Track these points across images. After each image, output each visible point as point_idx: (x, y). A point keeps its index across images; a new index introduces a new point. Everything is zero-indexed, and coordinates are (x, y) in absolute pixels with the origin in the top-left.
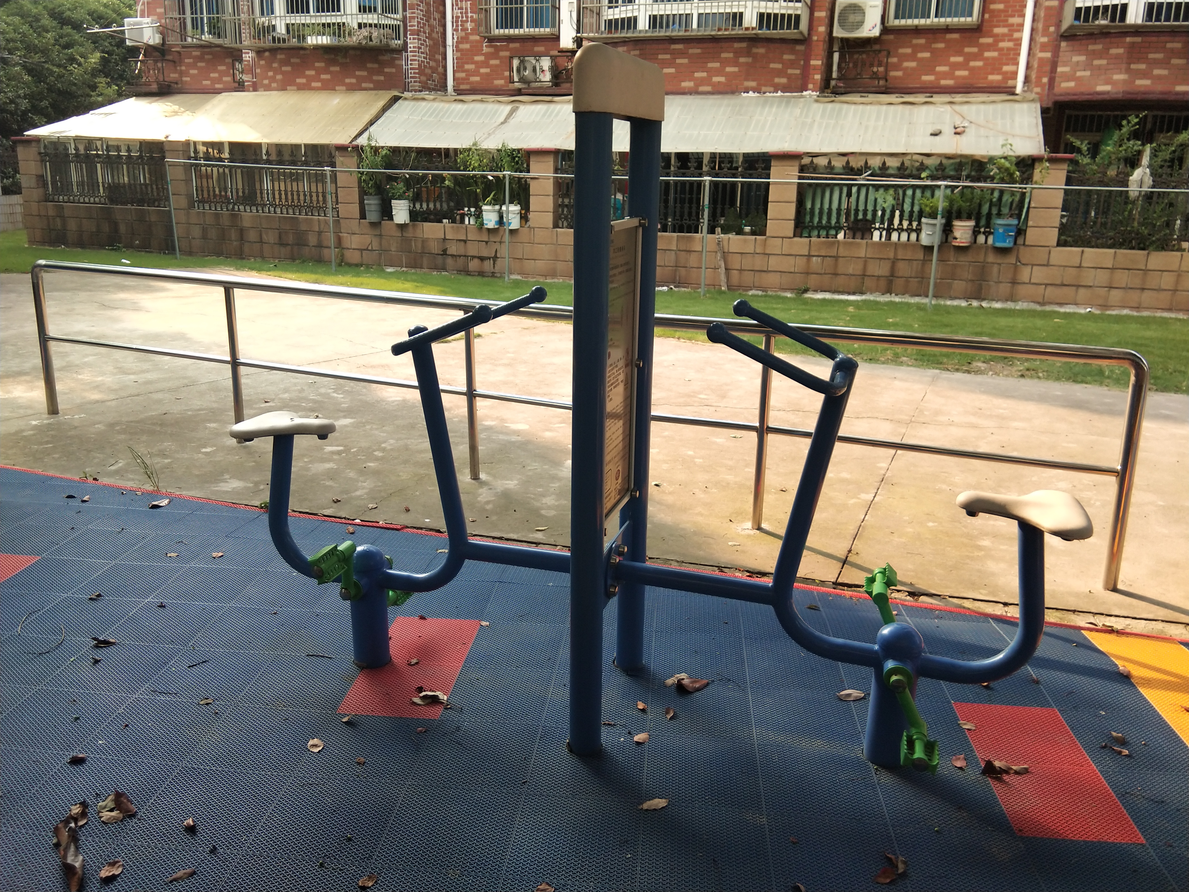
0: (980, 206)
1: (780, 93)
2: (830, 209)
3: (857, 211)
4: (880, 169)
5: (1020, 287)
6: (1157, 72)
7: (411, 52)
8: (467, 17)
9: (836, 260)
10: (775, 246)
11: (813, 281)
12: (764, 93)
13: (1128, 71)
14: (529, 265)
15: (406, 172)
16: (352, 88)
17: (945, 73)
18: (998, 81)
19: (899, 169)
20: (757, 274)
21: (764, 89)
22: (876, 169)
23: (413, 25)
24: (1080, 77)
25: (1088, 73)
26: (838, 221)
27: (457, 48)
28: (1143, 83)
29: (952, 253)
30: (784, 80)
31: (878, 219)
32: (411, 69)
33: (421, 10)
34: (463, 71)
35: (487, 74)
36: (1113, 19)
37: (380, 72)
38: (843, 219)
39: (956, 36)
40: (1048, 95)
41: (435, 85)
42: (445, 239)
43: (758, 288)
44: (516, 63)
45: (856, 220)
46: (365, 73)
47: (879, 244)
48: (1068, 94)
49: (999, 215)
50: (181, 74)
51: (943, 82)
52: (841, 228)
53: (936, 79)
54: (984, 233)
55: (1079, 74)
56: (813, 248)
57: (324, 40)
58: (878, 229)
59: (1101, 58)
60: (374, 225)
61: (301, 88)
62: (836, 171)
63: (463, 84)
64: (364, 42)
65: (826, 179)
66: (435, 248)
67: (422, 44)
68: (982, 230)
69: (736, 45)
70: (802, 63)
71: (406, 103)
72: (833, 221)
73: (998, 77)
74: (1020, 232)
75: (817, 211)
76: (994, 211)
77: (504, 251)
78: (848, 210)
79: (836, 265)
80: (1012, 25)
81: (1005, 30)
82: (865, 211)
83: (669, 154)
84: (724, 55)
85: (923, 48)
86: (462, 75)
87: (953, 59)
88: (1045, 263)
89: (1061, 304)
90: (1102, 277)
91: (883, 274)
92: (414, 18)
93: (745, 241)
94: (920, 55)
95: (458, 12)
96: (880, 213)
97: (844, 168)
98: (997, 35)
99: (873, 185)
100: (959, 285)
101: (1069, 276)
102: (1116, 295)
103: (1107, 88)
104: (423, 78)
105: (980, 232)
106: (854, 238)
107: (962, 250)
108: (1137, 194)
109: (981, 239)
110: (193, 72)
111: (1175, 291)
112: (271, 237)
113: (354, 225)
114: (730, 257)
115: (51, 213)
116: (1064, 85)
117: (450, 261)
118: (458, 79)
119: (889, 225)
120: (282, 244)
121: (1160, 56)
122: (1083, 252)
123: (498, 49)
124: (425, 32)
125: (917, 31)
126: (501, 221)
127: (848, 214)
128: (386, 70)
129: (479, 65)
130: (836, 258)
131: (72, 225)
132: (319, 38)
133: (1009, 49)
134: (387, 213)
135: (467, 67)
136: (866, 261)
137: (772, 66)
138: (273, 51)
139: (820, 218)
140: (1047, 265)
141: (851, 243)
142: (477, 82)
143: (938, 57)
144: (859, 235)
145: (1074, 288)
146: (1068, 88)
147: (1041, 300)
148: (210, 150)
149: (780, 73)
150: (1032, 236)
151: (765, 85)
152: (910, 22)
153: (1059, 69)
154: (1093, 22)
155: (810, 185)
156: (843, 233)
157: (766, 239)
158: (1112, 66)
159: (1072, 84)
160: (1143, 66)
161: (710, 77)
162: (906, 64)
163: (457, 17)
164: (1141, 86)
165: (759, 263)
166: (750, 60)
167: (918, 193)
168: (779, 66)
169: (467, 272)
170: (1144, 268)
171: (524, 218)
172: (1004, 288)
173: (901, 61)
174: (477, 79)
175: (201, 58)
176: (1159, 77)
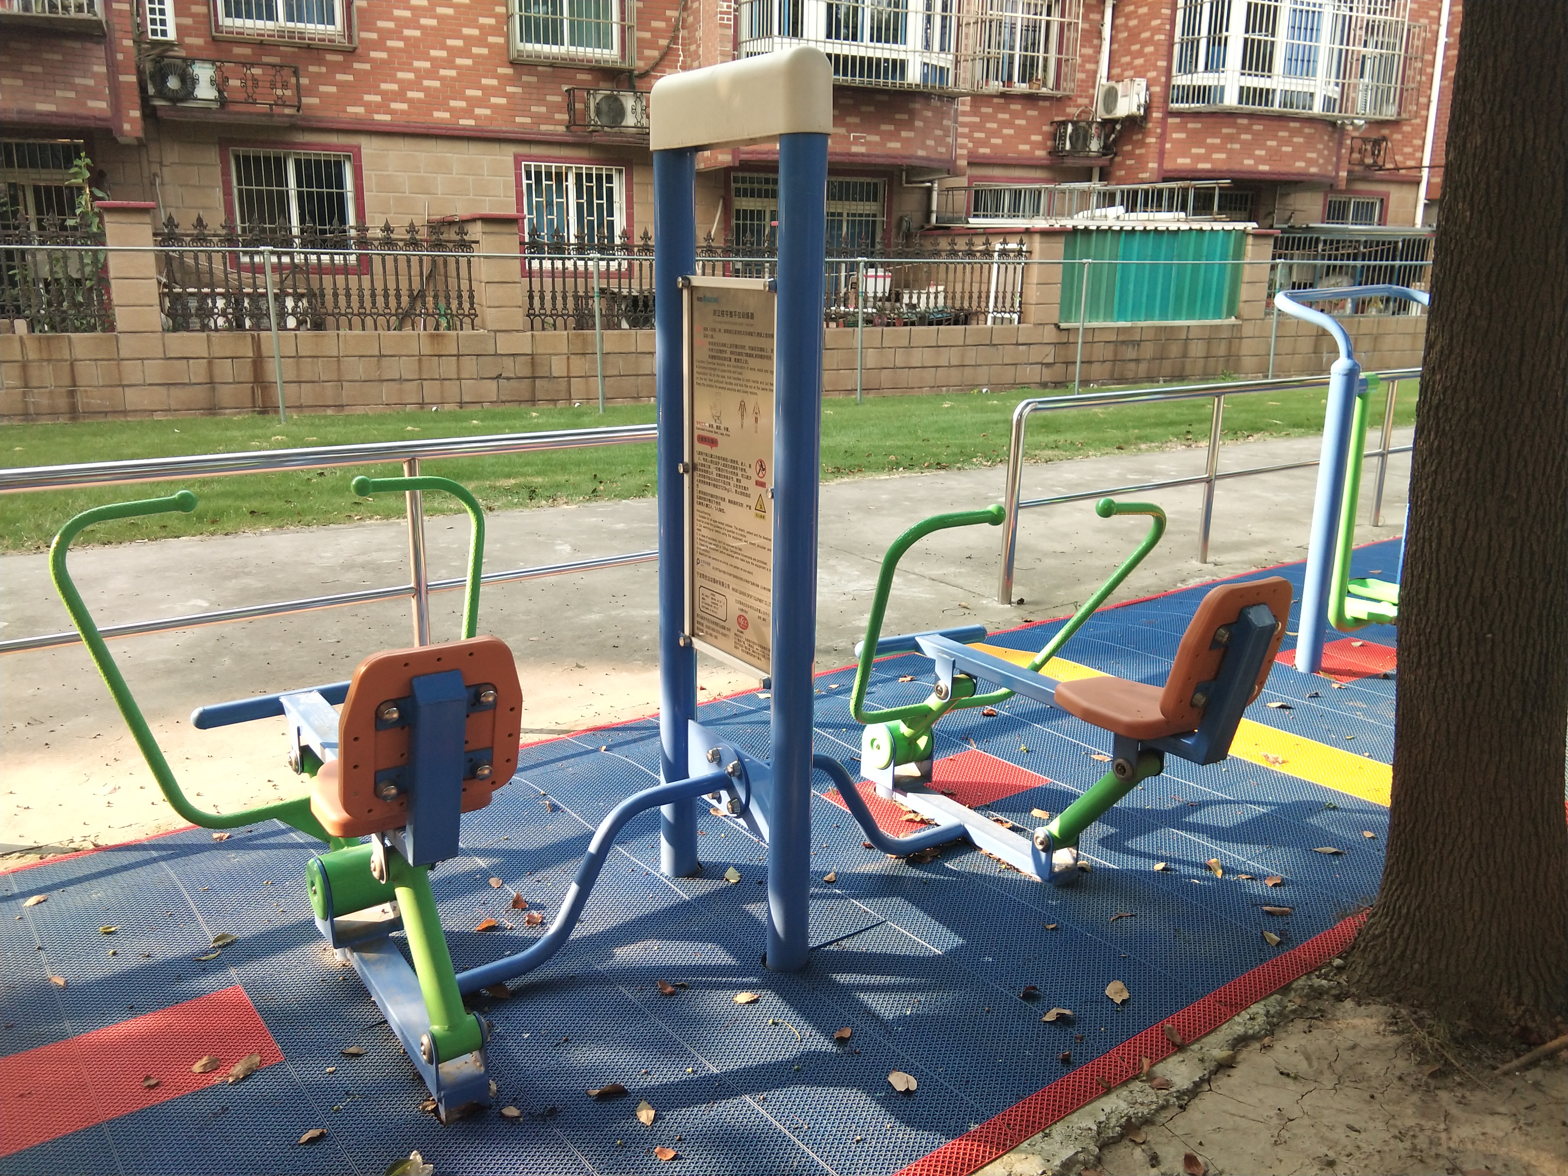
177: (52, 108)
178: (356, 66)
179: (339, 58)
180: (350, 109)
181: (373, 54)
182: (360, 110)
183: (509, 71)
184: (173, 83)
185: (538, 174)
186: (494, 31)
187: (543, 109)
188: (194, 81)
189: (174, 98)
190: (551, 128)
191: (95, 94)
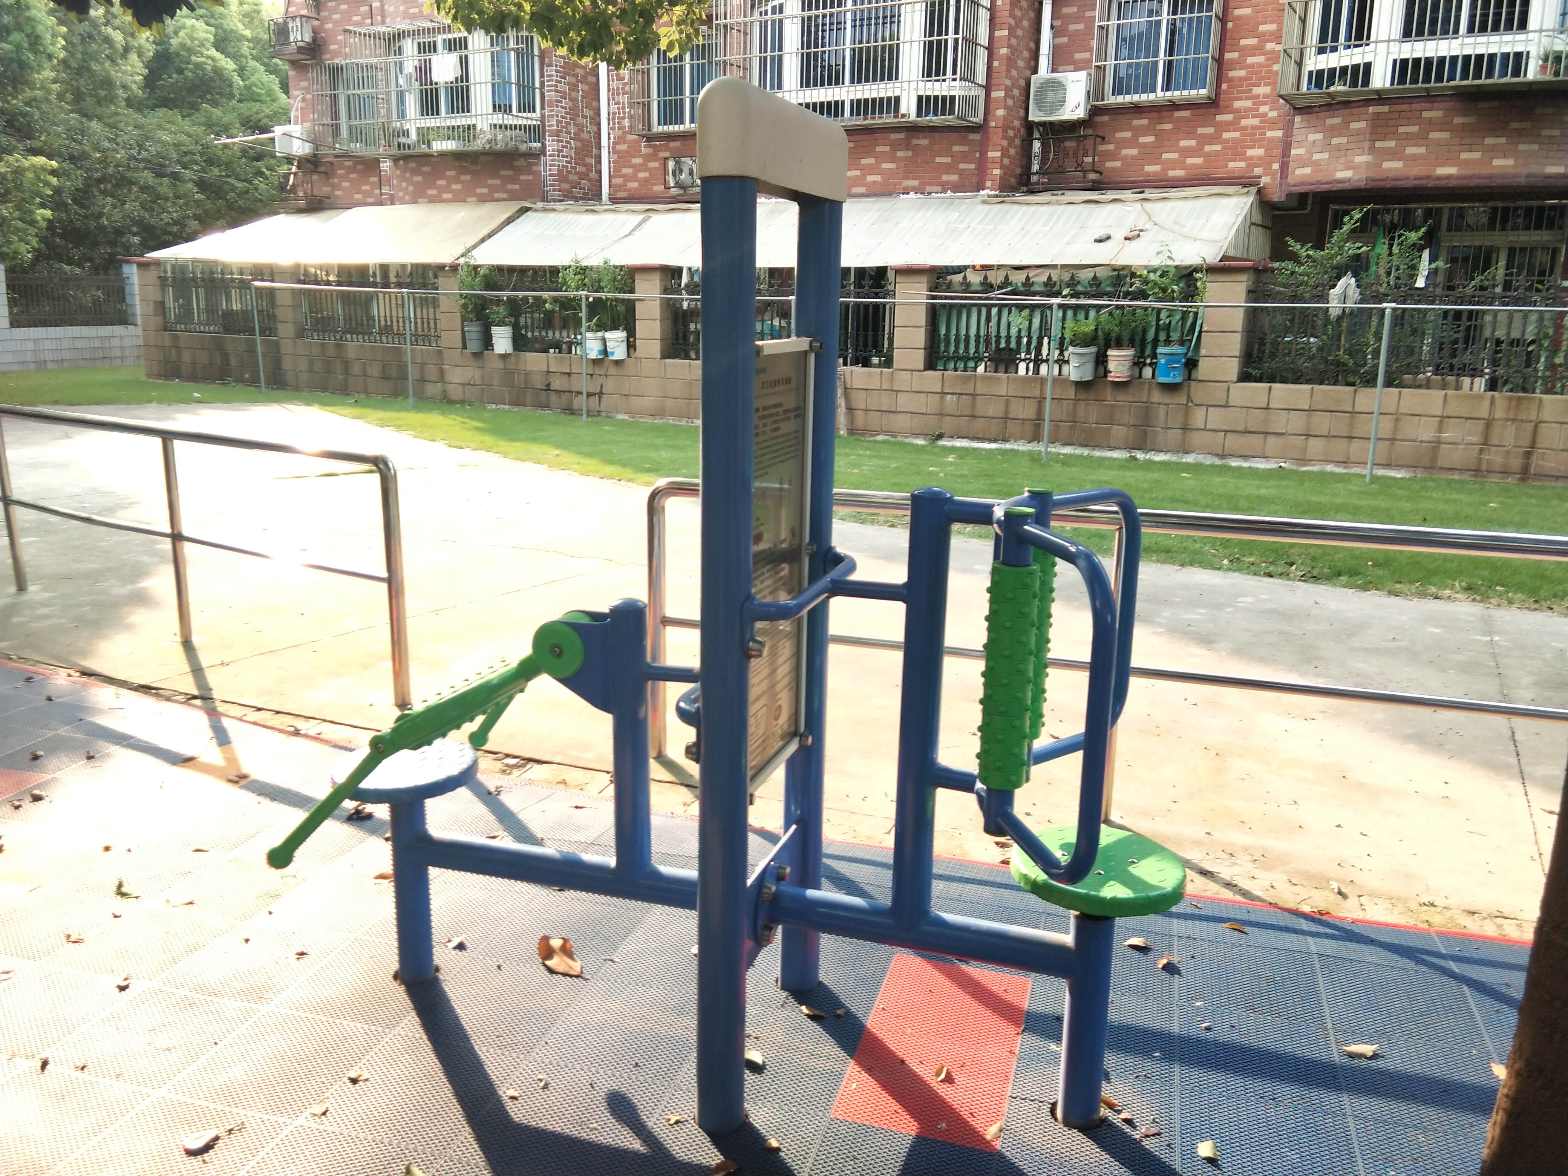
0: (1145, 331)
1: (949, 193)
2: (967, 336)
3: (998, 337)
4: (1024, 285)
5: (1194, 434)
6: (1410, 150)
7: (550, 155)
8: (624, 113)
9: (974, 399)
10: (903, 380)
11: (948, 424)
12: (929, 194)
13: (1372, 150)
14: (637, 403)
15: (505, 294)
16: (483, 199)
17: (1174, 161)
18: (1241, 169)
19: (1046, 284)
20: (885, 415)
21: (928, 189)
22: (1019, 285)
23: (552, 125)
24: (1317, 161)
25: (1326, 155)
26: (977, 351)
27: (613, 151)
28: (1393, 166)
29: (1109, 391)
30: (954, 178)
31: (1024, 348)
32: (550, 175)
33: (562, 107)
34: (620, 177)
35: (646, 179)
36: (1354, 84)
37: (514, 180)
38: (982, 348)
39: (1186, 113)
40: (1281, 185)
41: (584, 193)
42: (548, 372)
43: (887, 432)
44: (671, 164)
45: (998, 350)
46: (497, 182)
47: (1025, 379)
48: (1303, 184)
49: (1168, 342)
50: (334, 187)
51: (1172, 173)
52: (981, 360)
53: (1163, 169)
54: (1151, 364)
55: (1316, 157)
56: (946, 385)
57: (449, 145)
58: (1024, 360)
59: (1340, 136)
60: (477, 355)
61: (433, 200)
62: (973, 288)
63: (620, 191)
64: (488, 146)
65: (961, 298)
66: (538, 382)
67: (563, 147)
68: (1148, 361)
69: (893, 136)
70: (978, 155)
71: (535, 214)
72: (972, 350)
73: (1242, 165)
74: (1191, 364)
75: (953, 338)
76: (1162, 337)
77: (610, 386)
78: (987, 335)
79: (973, 406)
80: (1258, 97)
81: (1248, 104)
82: (1008, 337)
83: (849, 269)
84: (879, 149)
85: (1145, 131)
86: (619, 181)
87: (1183, 143)
88: (1223, 403)
89: (1245, 457)
90: (1297, 422)
91: (1029, 417)
92: (552, 116)
93: (870, 374)
94: (1142, 140)
95: (614, 108)
96: (1025, 340)
97: (982, 284)
98: (1238, 111)
99: (1017, 306)
100: (1119, 432)
101: (1254, 420)
102: (1315, 446)
103: (1347, 174)
104: (565, 186)
105: (1145, 364)
106: (996, 372)
107: (1118, 385)
108: (1339, 312)
109: (1148, 372)
110: (345, 184)
111: (1393, 440)
112: (374, 370)
113: (455, 356)
114: (854, 395)
115: (167, 343)
116: (1299, 172)
117: (553, 397)
118: (615, 186)
119: (1037, 356)
120: (385, 378)
121: (1414, 129)
122: (1270, 388)
123: (657, 150)
124: (568, 133)
125: (1137, 109)
126: (605, 352)
127: (988, 341)
128: (522, 177)
129: (638, 168)
130: (974, 395)
131: (187, 357)
132: (444, 142)
133: (1254, 128)
134: (487, 342)
135: (625, 171)
136: (1008, 399)
137: (938, 160)
138: (406, 158)
139: (957, 347)
140: (1226, 406)
141: (990, 378)
142: (635, 189)
143: (1163, 142)
144: (1002, 368)
145: (1262, 436)
146: (1304, 175)
147: (1220, 452)
148: (319, 272)
149: (949, 169)
150: (1204, 368)
151: (931, 184)
152: (1128, 98)
153: (1293, 152)
154: (1327, 88)
155: (943, 305)
156: (983, 364)
157: (893, 373)
158: (1352, 146)
159: (1308, 170)
160: (1392, 144)
161: (864, 176)
162: (1125, 152)
163: (614, 113)
164: (1390, 169)
165: (886, 401)
166: (910, 153)
167: (1070, 313)
168: (948, 160)
169: (570, 411)
170: (1350, 409)
171: (631, 346)
172: (1174, 435)
173: (1118, 148)
174: (635, 185)
175: (352, 170)
176: (1414, 157)
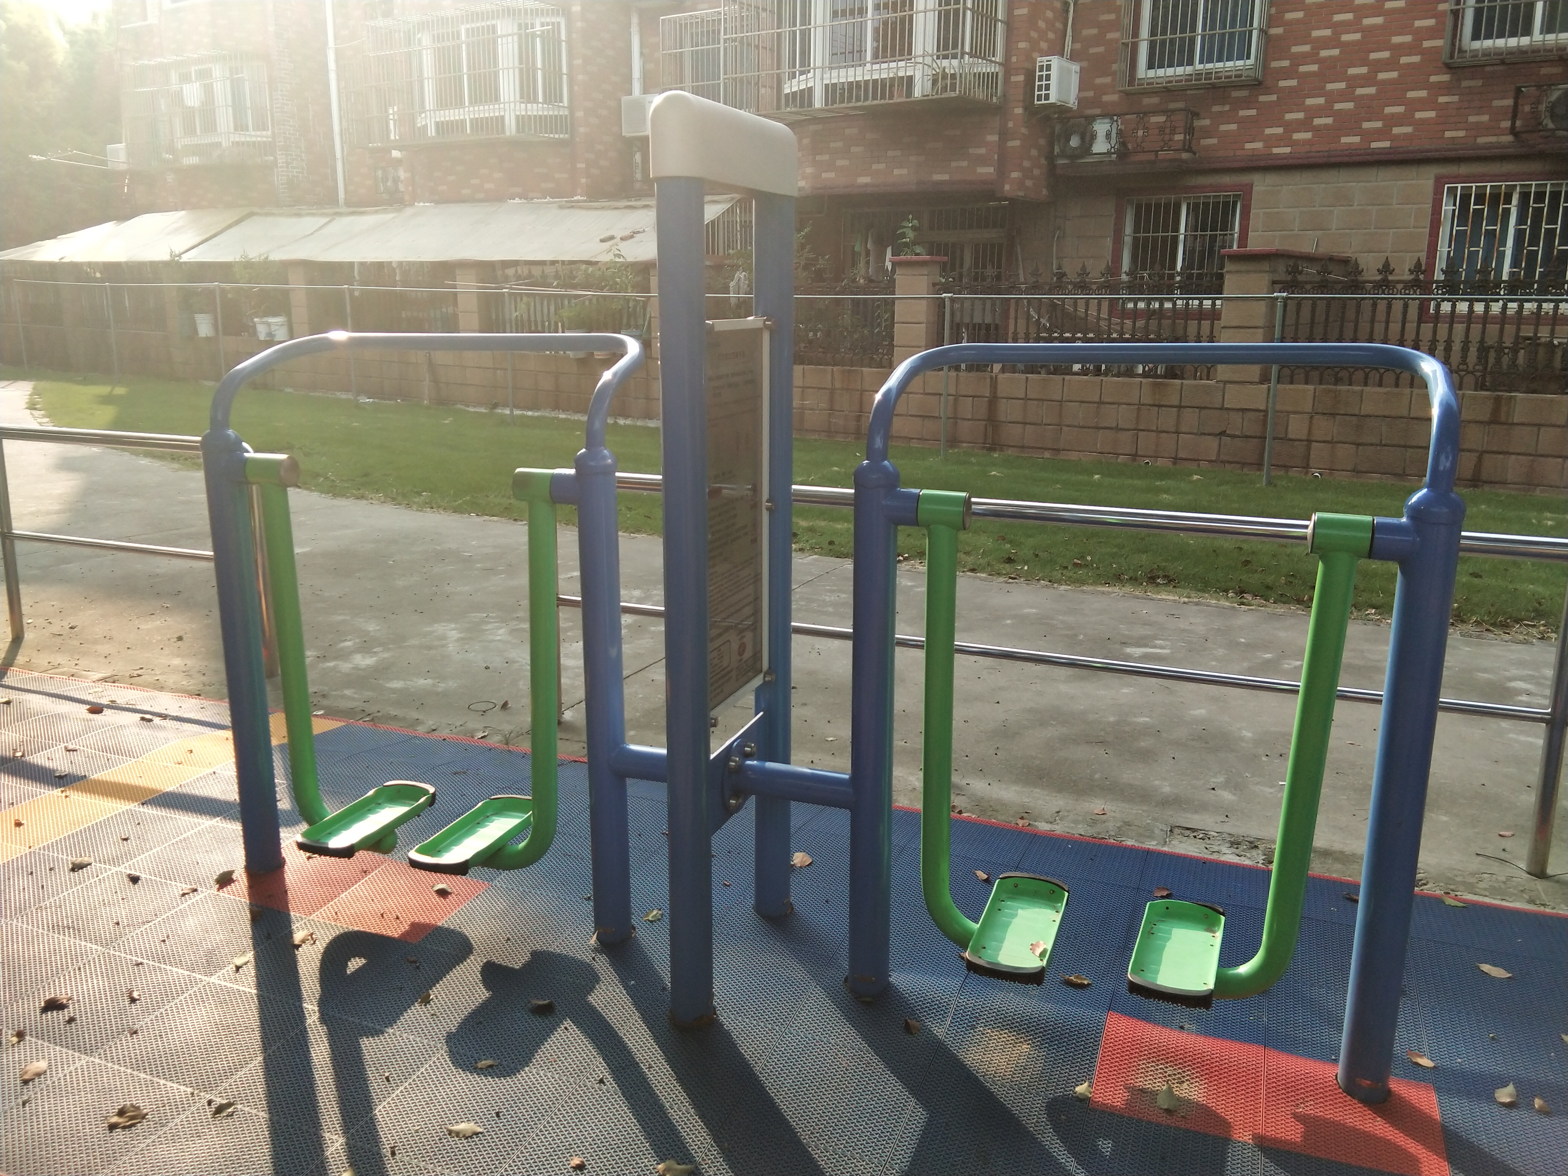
12: (532, 199)
23: (281, 141)
32: (281, 184)
33: (291, 126)
37: (252, 189)
41: (319, 199)
57: (195, 161)
92: (281, 134)
104: (297, 193)
129: (365, 177)
135: (356, 179)
177: (946, 177)
178: (1262, 98)
179: (1244, 93)
180: (1248, 146)
181: (1282, 83)
182: (1259, 145)
183: (1445, 78)
184: (1074, 142)
185: (1466, 198)
186: (1432, 33)
187: (1485, 118)
188: (1093, 137)
189: (1074, 156)
190: (1492, 139)
191: (983, 161)
